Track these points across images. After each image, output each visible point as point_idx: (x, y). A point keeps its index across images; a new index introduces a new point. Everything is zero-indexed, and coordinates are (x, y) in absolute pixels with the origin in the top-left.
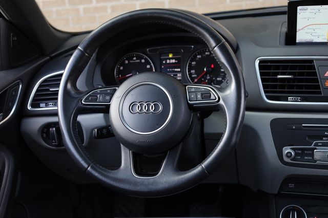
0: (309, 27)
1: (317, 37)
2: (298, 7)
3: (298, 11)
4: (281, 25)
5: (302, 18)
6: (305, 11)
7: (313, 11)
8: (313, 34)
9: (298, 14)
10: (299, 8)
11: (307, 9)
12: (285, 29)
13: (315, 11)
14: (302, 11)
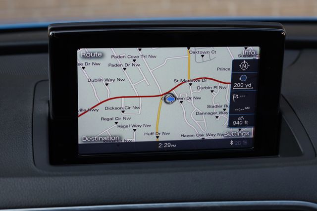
0: (109, 104)
1: (131, 129)
2: (78, 51)
3: (80, 60)
4: (32, 89)
5: (90, 80)
6: (97, 61)
7: (119, 61)
8: (120, 122)
9: (79, 68)
10: (81, 52)
11: (102, 56)
12: (44, 108)
13: (123, 62)
14: (90, 61)
